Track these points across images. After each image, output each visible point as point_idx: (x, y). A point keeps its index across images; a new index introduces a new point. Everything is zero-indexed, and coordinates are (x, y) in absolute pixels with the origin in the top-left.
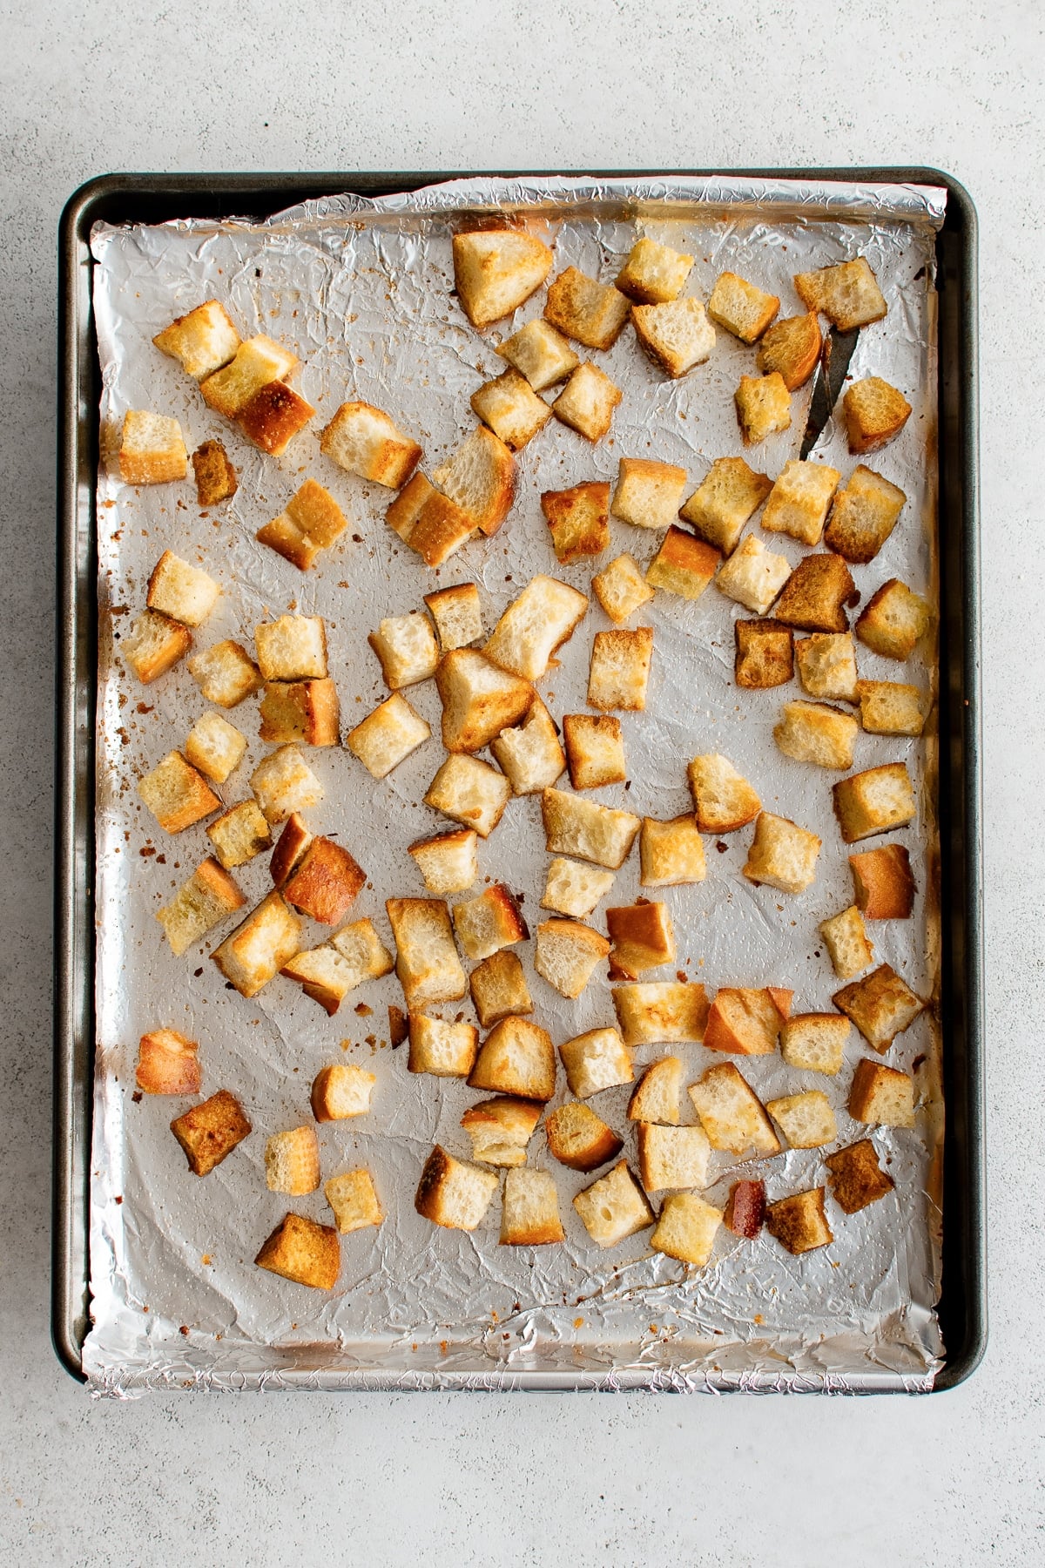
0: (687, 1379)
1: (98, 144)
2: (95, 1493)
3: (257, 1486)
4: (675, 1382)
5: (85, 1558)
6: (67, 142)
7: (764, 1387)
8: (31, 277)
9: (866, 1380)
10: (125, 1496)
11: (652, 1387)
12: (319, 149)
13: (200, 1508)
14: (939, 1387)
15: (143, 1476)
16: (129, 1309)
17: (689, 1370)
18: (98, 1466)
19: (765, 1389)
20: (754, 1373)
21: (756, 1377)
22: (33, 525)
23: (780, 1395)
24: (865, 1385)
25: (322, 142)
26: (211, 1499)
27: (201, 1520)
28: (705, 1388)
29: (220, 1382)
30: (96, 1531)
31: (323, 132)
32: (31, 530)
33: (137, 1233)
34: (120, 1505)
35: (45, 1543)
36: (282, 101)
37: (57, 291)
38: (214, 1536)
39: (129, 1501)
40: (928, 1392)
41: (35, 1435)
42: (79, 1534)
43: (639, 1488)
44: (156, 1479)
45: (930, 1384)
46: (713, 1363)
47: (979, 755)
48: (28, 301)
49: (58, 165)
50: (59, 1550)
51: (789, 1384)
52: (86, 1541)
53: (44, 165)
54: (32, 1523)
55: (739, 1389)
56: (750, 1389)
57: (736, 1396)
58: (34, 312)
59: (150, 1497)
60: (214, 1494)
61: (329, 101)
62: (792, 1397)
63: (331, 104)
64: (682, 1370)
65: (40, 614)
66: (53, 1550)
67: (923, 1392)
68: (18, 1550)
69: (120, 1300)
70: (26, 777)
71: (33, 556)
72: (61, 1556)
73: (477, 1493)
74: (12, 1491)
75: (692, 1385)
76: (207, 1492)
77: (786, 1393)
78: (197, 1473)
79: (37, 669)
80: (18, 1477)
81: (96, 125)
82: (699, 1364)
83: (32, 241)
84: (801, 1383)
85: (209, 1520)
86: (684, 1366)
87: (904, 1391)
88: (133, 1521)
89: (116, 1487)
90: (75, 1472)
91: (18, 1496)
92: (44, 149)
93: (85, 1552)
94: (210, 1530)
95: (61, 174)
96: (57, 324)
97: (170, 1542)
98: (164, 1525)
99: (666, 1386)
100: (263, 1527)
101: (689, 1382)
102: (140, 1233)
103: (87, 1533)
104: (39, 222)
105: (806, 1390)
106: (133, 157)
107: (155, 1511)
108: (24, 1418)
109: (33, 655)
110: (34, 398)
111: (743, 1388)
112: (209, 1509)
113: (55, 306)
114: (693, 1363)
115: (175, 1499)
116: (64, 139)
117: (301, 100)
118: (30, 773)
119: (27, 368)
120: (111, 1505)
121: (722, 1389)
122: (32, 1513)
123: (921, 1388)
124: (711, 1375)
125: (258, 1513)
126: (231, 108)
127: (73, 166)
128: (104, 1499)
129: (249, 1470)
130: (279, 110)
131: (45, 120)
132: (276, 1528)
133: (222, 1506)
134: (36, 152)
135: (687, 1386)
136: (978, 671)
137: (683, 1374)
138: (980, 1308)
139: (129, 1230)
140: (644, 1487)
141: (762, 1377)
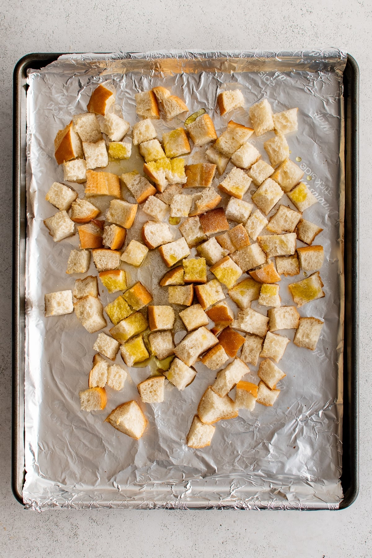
0: (248, 505)
1: (27, 21)
2: (33, 525)
3: (93, 522)
4: (244, 506)
5: (30, 549)
6: (16, 21)
7: (276, 508)
8: (3, 72)
9: (314, 505)
10: (44, 526)
11: (235, 507)
12: (111, 22)
13: (72, 530)
14: (341, 508)
15: (51, 519)
16: (40, 477)
17: (249, 501)
18: (34, 515)
19: (277, 508)
20: (273, 502)
21: (273, 504)
22: (5, 165)
23: (283, 511)
24: (314, 507)
25: (112, 20)
26: (76, 527)
27: (72, 535)
28: (255, 508)
29: (75, 505)
30: (33, 539)
31: (112, 16)
32: (4, 168)
33: (43, 449)
34: (42, 529)
35: (15, 544)
36: (97, 5)
37: (12, 77)
38: (77, 540)
39: (46, 528)
40: (337, 509)
41: (10, 504)
42: (27, 540)
43: (235, 522)
44: (55, 520)
45: (338, 507)
46: (257, 498)
47: (358, 274)
48: (2, 81)
49: (13, 30)
50: (20, 546)
51: (286, 507)
52: (30, 543)
53: (7, 30)
54: (10, 536)
55: (267, 508)
56: (271, 508)
57: (266, 511)
58: (4, 85)
59: (53, 526)
60: (77, 525)
61: (114, 4)
62: (287, 511)
63: (115, 6)
64: (246, 501)
65: (8, 199)
66: (18, 546)
67: (335, 509)
68: (5, 546)
69: (37, 474)
70: (4, 260)
71: (5, 177)
72: (21, 548)
73: (174, 524)
74: (2, 524)
75: (250, 507)
76: (74, 524)
77: (285, 510)
78: (71, 518)
79: (7, 220)
80: (4, 520)
81: (26, 14)
82: (252, 498)
83: (3, 58)
84: (290, 506)
85: (75, 535)
86: (247, 500)
87: (328, 509)
88: (47, 535)
89: (41, 523)
90: (25, 518)
91: (4, 526)
92: (7, 23)
93: (29, 547)
94: (76, 538)
95: (14, 33)
96: (13, 90)
97: (61, 543)
98: (59, 537)
99: (240, 507)
100: (95, 537)
101: (249, 506)
102: (44, 449)
103: (30, 540)
104: (6, 51)
105: (292, 509)
106: (41, 26)
107: (55, 531)
108: (6, 498)
109: (6, 215)
110: (5, 118)
111: (269, 508)
112: (75, 531)
113: (12, 83)
114: (250, 498)
115: (62, 527)
116: (15, 20)
117: (104, 4)
118: (5, 259)
119: (2, 107)
120: (39, 529)
121: (261, 508)
122: (10, 533)
123: (335, 508)
124: (258, 503)
125: (94, 532)
126: (77, 7)
127: (18, 30)
128: (36, 527)
129: (90, 516)
130: (95, 8)
131: (7, 12)
132: (100, 537)
133: (80, 529)
134: (4, 25)
135: (248, 507)
136: (358, 242)
137: (246, 503)
138: (356, 479)
139: (40, 448)
140: (236, 521)
141: (276, 504)
